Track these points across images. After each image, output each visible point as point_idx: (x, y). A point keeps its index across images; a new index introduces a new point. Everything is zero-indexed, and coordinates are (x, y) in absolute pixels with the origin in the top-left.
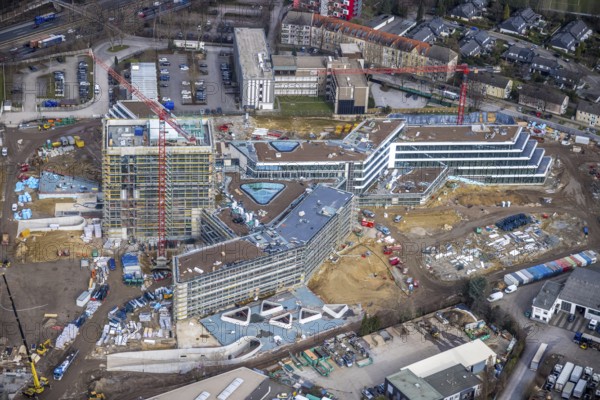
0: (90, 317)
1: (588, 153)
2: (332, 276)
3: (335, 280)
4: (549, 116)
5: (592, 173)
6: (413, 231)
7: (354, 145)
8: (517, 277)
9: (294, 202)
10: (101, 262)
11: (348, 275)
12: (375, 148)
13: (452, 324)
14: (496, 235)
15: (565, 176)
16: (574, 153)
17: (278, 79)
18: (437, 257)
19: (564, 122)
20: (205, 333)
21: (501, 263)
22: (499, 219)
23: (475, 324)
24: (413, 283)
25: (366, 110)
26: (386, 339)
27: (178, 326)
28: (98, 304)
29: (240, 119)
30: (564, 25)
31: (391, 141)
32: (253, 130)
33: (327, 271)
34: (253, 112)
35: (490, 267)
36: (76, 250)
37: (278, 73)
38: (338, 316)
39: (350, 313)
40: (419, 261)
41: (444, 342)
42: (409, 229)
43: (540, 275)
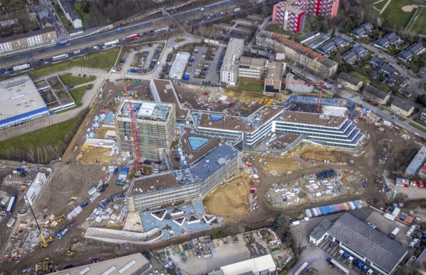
0: (92, 202)
1: (387, 132)
2: (217, 195)
3: (218, 198)
4: (376, 105)
5: (384, 146)
6: (271, 172)
7: (252, 121)
8: (312, 212)
9: (209, 151)
10: (112, 169)
11: (225, 196)
12: (261, 124)
13: (263, 239)
14: (313, 181)
15: (368, 146)
16: (380, 131)
17: (240, 69)
18: (276, 191)
19: (383, 109)
20: (140, 221)
21: (309, 200)
22: (319, 170)
23: (275, 241)
24: (256, 207)
25: (280, 91)
26: (225, 243)
27: (129, 215)
28: (99, 194)
29: (216, 89)
30: (410, 44)
31: (274, 120)
32: (221, 96)
33: (215, 192)
34: (224, 85)
35: (301, 202)
36: (103, 160)
37: (241, 67)
38: (208, 222)
39: (215, 221)
40: (266, 191)
41: (255, 250)
42: (269, 171)
43: (325, 213)
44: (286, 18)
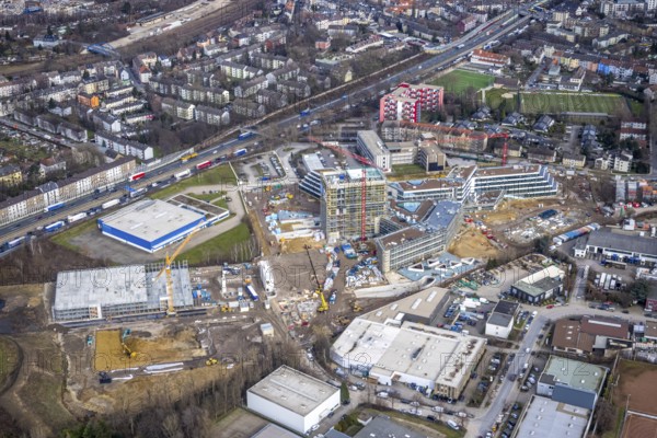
0: (337, 275)
1: (575, 179)
2: (459, 246)
3: (462, 248)
4: (548, 163)
5: (581, 188)
6: (495, 222)
7: (453, 179)
8: (560, 238)
9: (431, 209)
10: (330, 249)
11: (468, 245)
13: (534, 262)
14: (541, 221)
15: (567, 191)
16: (568, 179)
17: (393, 155)
18: (513, 233)
19: (556, 165)
20: (401, 277)
21: (548, 233)
22: (539, 213)
23: (547, 260)
24: (504, 246)
25: (444, 167)
26: (501, 271)
27: (386, 275)
30: (537, 119)
31: (472, 177)
33: (455, 244)
35: (543, 235)
36: (314, 245)
37: (392, 152)
38: (471, 263)
39: (477, 262)
40: (503, 236)
42: (492, 222)
43: (572, 237)
44: (400, 109)
